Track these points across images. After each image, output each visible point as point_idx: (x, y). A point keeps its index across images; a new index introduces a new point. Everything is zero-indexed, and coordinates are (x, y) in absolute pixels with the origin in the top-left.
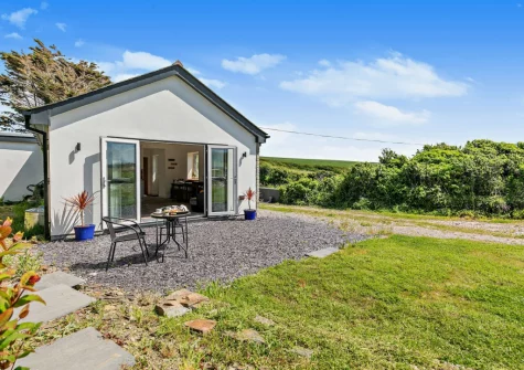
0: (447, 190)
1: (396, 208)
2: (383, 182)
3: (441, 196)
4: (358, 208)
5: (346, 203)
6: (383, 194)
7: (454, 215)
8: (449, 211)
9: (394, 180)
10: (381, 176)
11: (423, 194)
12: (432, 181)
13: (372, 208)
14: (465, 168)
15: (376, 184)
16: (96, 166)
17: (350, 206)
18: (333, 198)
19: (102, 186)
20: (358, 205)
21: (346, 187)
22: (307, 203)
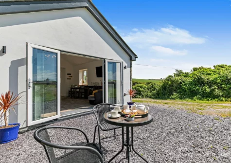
0: (220, 88)
1: (195, 98)
2: (185, 85)
3: (218, 92)
4: (174, 99)
5: (166, 96)
6: (185, 91)
7: (226, 101)
8: (224, 99)
9: (191, 84)
10: (183, 81)
11: (208, 90)
12: (211, 83)
13: (181, 98)
14: (227, 77)
15: (181, 86)
16: (21, 69)
17: (169, 98)
18: (158, 94)
19: (27, 86)
20: (173, 97)
21: (164, 87)
22: (143, 97)
